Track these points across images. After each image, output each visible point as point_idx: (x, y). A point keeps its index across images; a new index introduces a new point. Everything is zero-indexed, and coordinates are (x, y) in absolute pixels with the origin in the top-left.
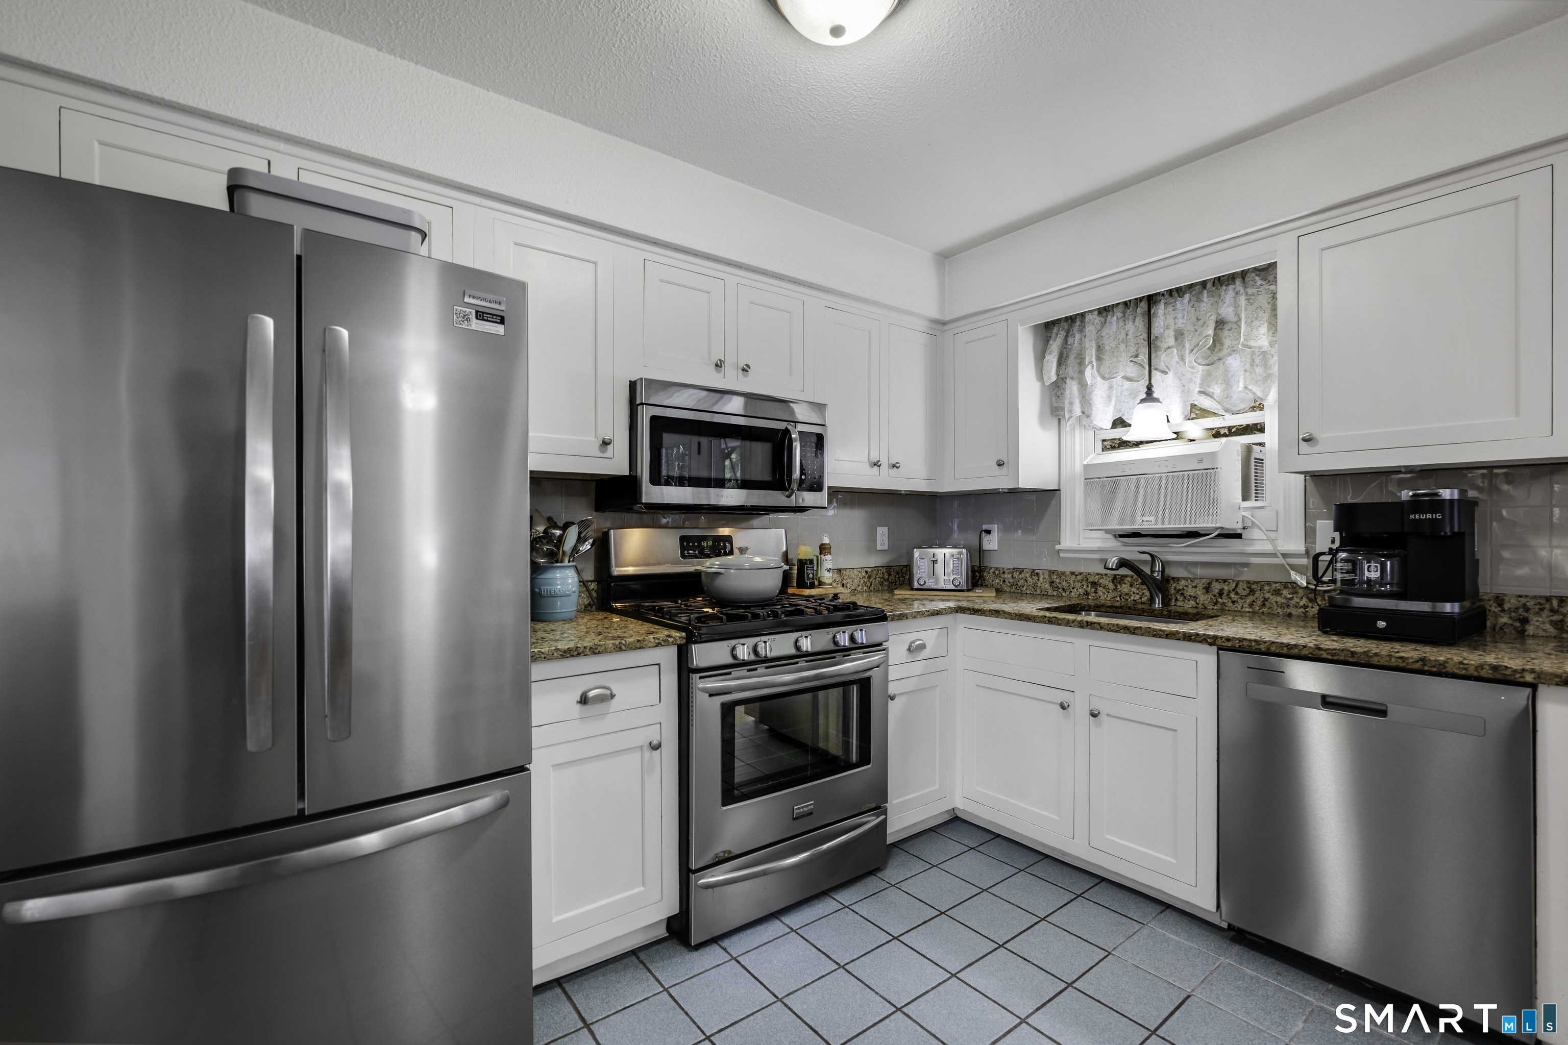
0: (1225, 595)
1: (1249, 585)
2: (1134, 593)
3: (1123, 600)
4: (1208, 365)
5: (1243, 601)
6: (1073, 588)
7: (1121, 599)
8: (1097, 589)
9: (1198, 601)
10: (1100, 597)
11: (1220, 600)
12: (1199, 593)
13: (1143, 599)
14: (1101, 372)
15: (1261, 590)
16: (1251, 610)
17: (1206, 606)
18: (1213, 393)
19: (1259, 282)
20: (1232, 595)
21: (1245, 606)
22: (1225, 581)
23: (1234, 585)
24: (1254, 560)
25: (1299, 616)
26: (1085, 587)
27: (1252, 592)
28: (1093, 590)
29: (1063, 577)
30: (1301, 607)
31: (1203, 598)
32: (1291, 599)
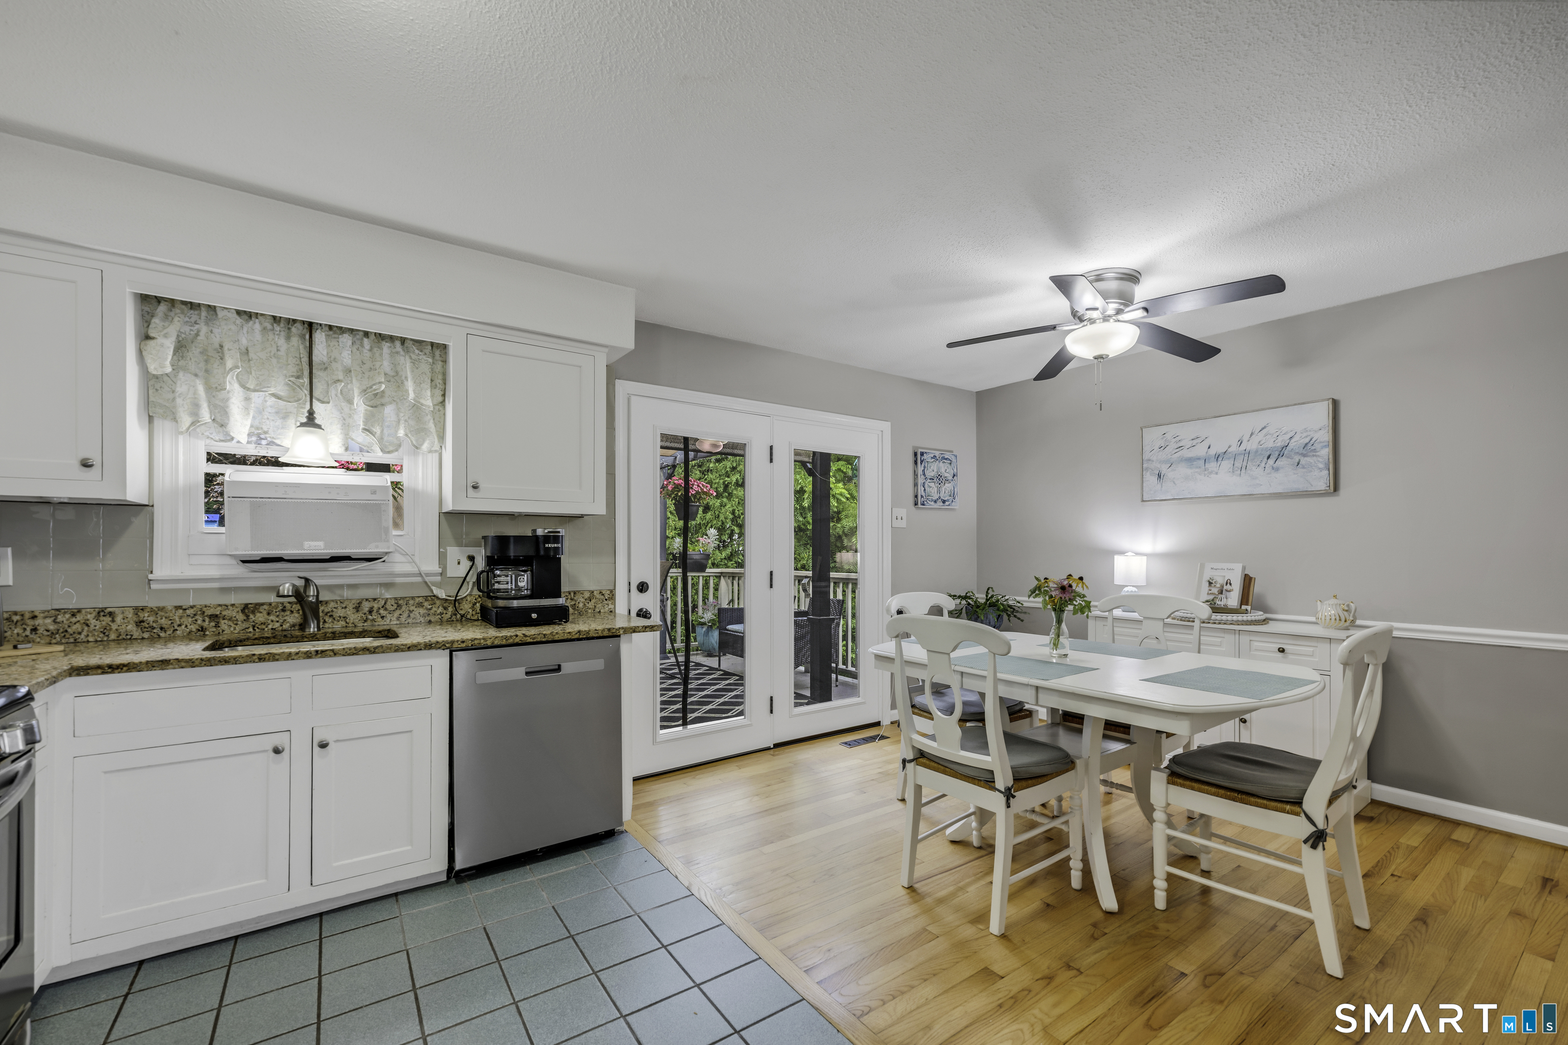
0: (375, 611)
1: (396, 601)
2: (272, 621)
3: (257, 630)
4: (372, 407)
5: (391, 615)
6: (180, 625)
7: (254, 630)
8: (218, 622)
9: (348, 621)
10: (223, 631)
11: (370, 617)
12: (349, 613)
13: (284, 626)
14: (240, 379)
15: (406, 604)
16: (398, 622)
17: (356, 624)
18: (376, 433)
19: (417, 352)
20: (382, 611)
21: (392, 619)
22: (375, 600)
23: (383, 602)
24: (399, 580)
25: (437, 622)
26: (199, 622)
27: (399, 606)
28: (213, 624)
29: (160, 613)
30: (438, 615)
31: (353, 617)
32: (430, 609)
